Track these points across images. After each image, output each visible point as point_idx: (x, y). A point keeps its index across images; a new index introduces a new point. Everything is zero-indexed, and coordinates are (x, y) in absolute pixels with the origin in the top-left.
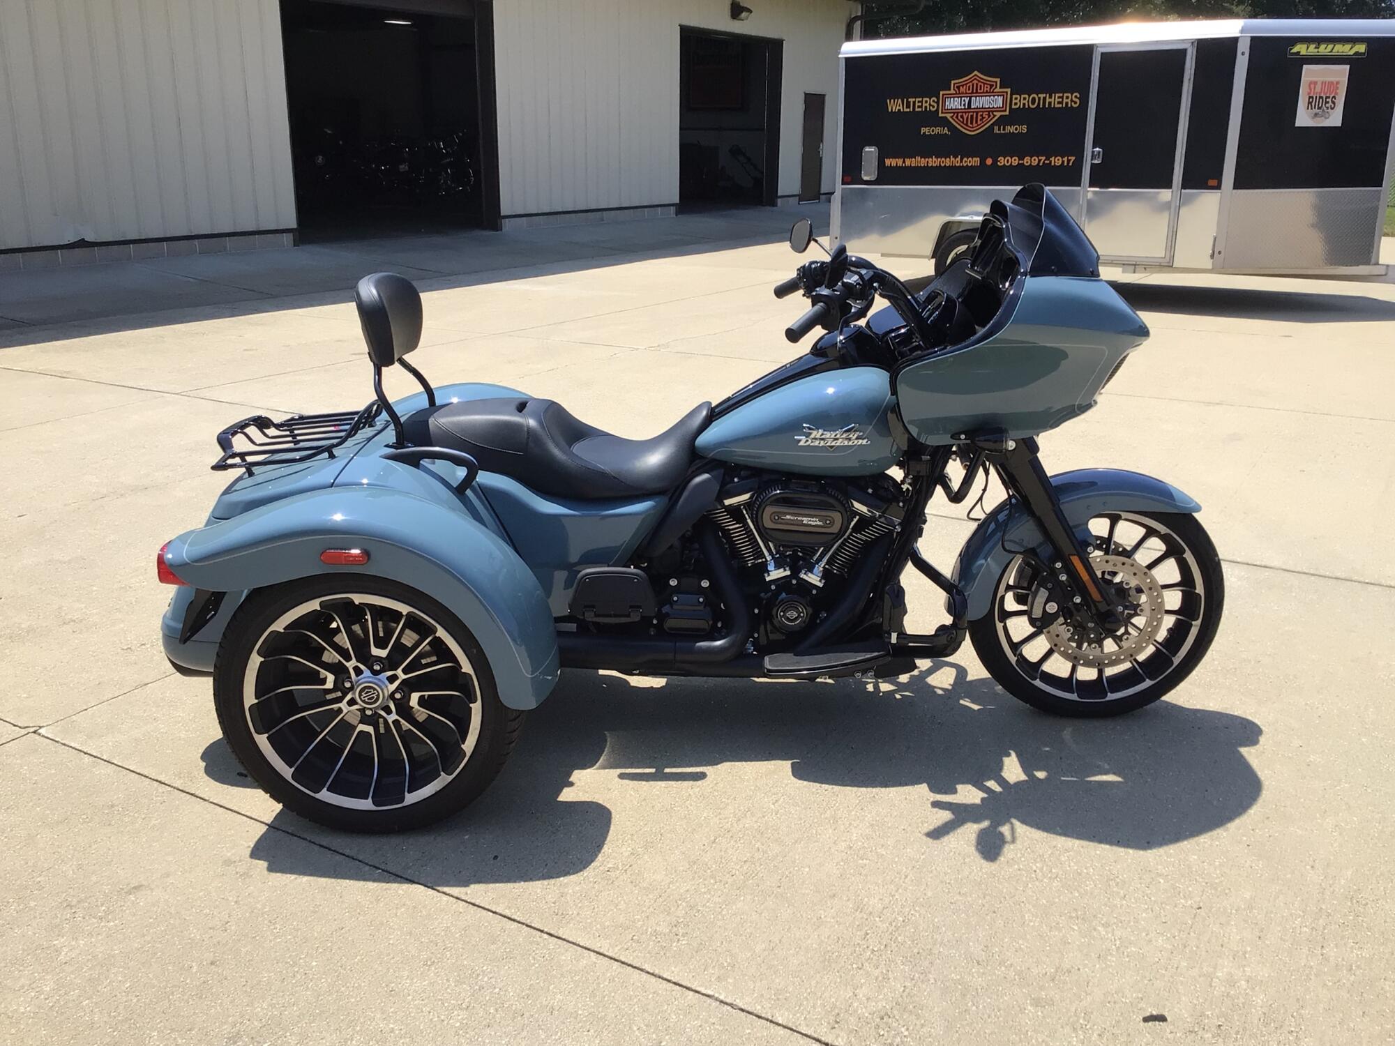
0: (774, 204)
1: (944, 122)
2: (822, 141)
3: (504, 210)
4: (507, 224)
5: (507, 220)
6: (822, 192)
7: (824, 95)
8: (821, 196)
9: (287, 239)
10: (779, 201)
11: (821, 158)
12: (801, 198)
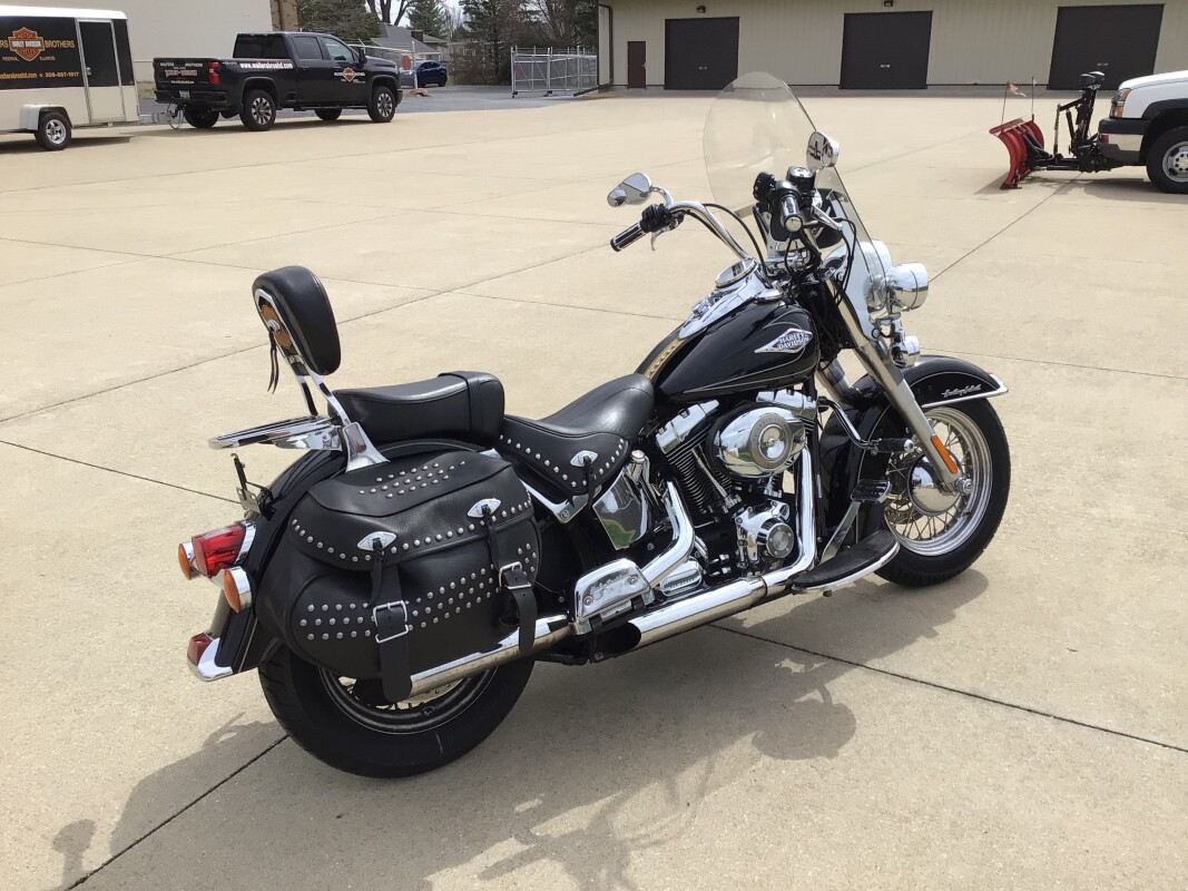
1: (13, 54)
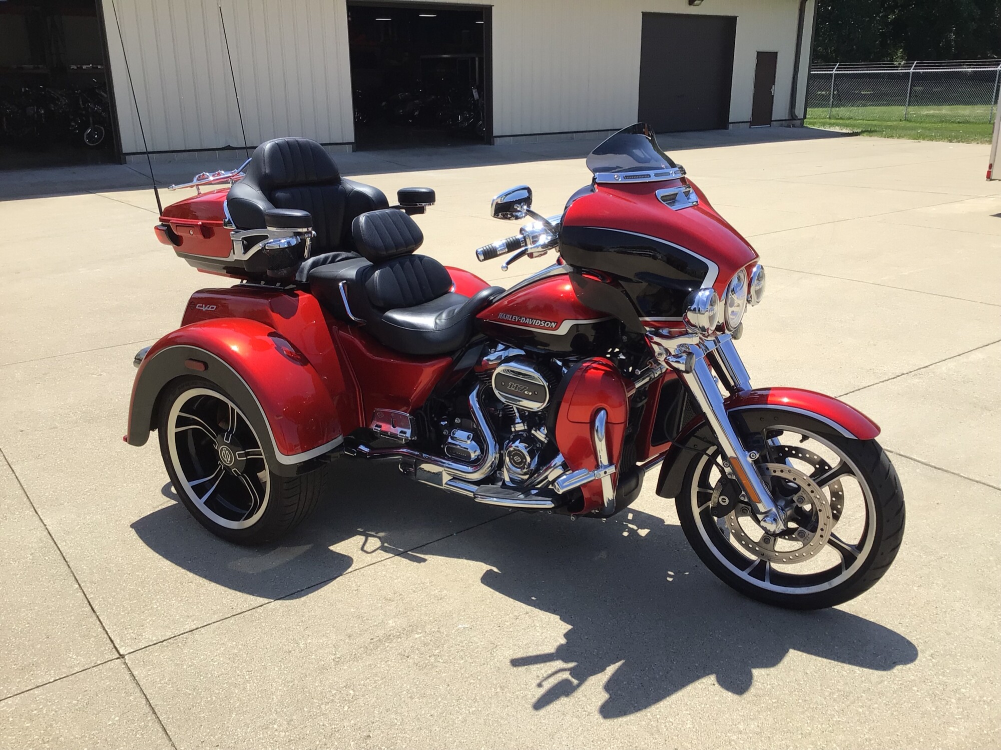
0: (726, 128)
2: (774, 84)
3: (495, 133)
4: (497, 141)
5: (498, 139)
6: (773, 119)
7: (777, 53)
8: (772, 122)
9: (349, 148)
10: (731, 126)
11: (773, 96)
12: (752, 123)
